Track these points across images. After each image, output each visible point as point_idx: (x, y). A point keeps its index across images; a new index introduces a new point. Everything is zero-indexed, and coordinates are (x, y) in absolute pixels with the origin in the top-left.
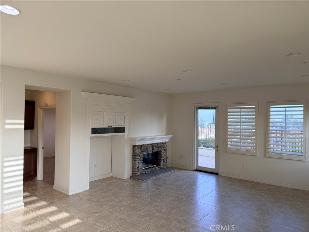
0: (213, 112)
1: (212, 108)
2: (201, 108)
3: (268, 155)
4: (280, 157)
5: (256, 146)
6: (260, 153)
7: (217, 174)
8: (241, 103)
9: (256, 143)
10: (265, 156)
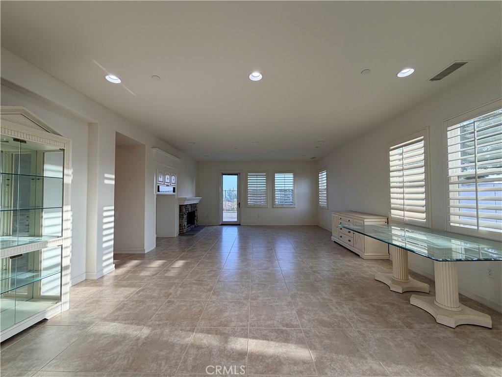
0: (236, 176)
1: (235, 175)
2: (225, 174)
3: (275, 206)
4: (282, 207)
5: (267, 201)
6: (270, 206)
7: (240, 225)
8: (257, 171)
9: (267, 199)
10: (273, 207)
